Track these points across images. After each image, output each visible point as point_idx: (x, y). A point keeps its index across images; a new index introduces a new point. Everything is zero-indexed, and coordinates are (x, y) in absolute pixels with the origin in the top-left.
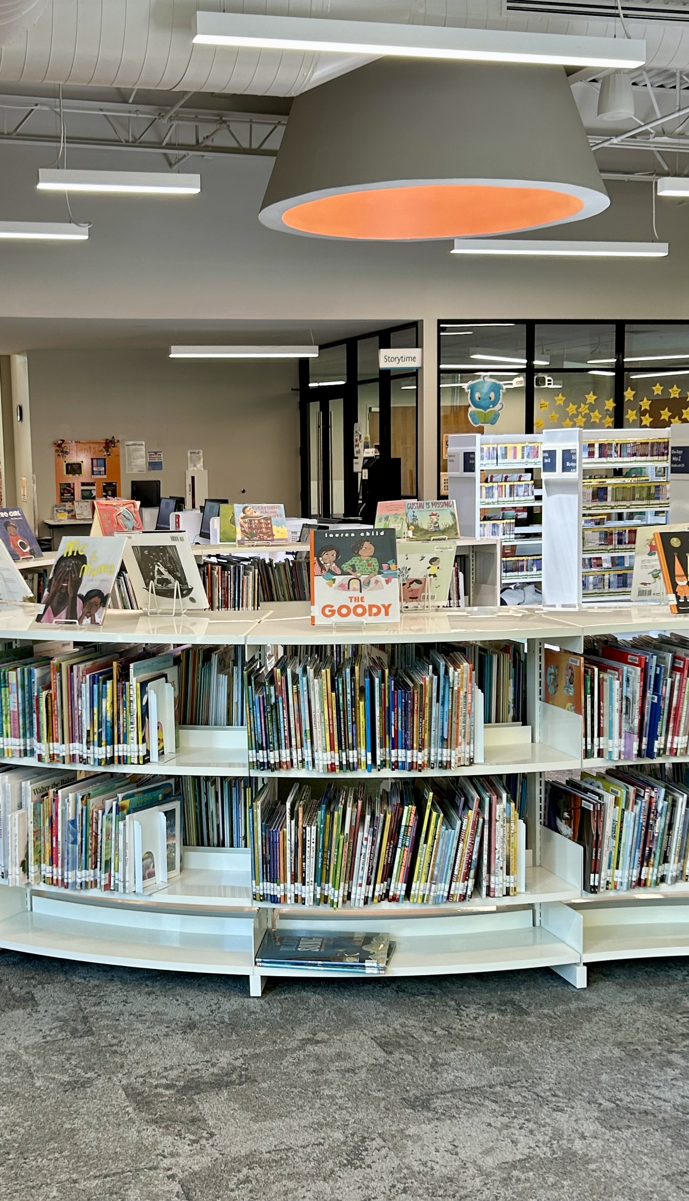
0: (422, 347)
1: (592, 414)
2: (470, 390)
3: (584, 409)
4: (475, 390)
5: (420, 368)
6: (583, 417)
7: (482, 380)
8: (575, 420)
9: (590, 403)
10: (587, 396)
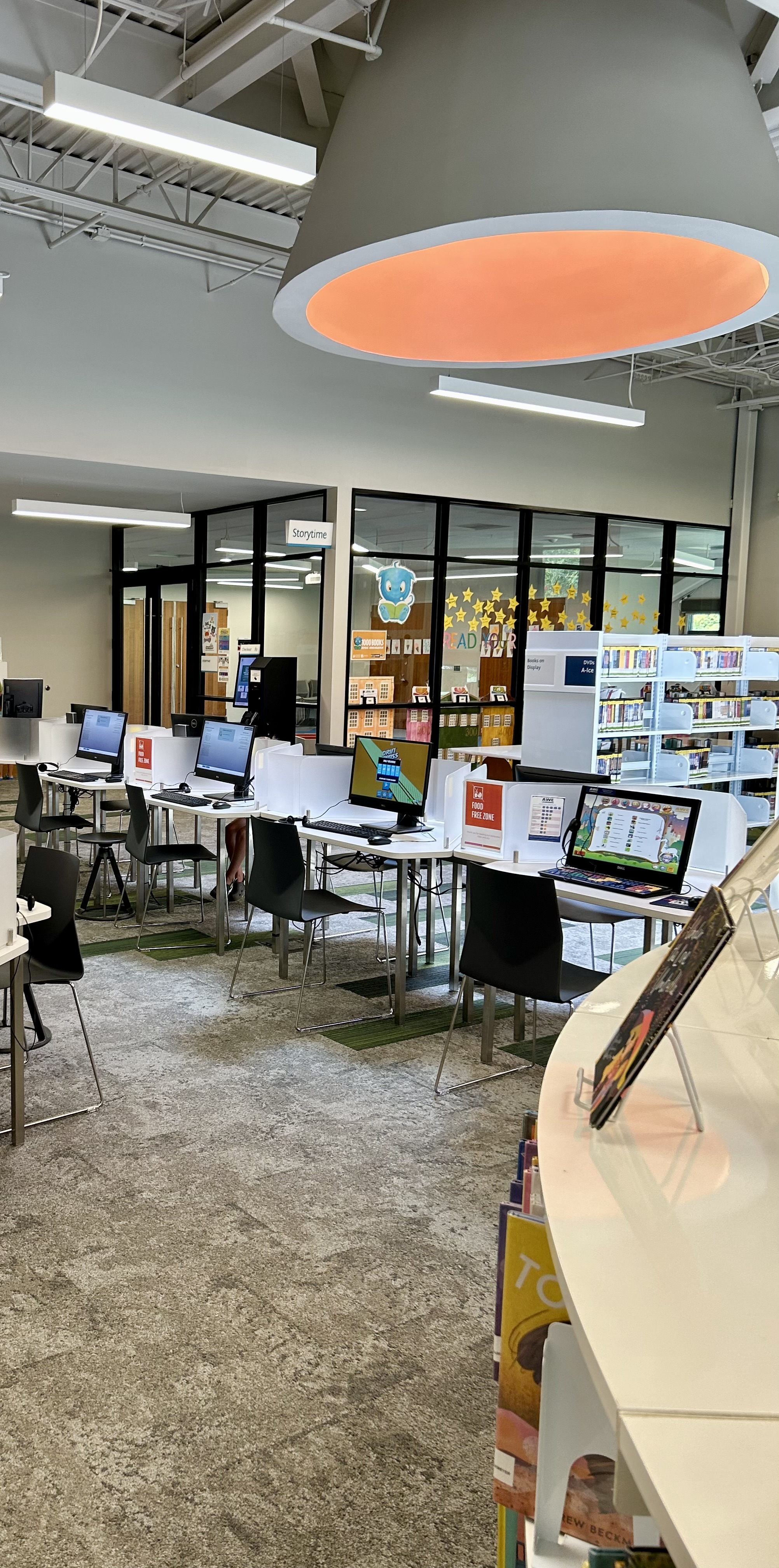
0: (333, 520)
1: (496, 613)
2: (380, 578)
3: (490, 608)
4: (386, 577)
5: (330, 547)
6: (489, 616)
7: (393, 567)
8: (481, 619)
9: (496, 601)
10: (492, 592)
